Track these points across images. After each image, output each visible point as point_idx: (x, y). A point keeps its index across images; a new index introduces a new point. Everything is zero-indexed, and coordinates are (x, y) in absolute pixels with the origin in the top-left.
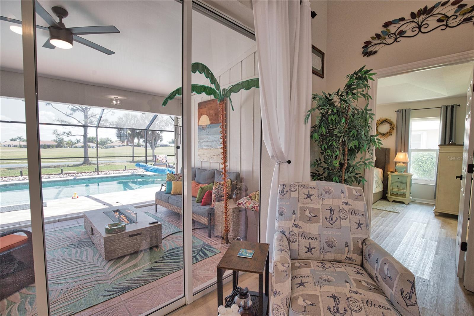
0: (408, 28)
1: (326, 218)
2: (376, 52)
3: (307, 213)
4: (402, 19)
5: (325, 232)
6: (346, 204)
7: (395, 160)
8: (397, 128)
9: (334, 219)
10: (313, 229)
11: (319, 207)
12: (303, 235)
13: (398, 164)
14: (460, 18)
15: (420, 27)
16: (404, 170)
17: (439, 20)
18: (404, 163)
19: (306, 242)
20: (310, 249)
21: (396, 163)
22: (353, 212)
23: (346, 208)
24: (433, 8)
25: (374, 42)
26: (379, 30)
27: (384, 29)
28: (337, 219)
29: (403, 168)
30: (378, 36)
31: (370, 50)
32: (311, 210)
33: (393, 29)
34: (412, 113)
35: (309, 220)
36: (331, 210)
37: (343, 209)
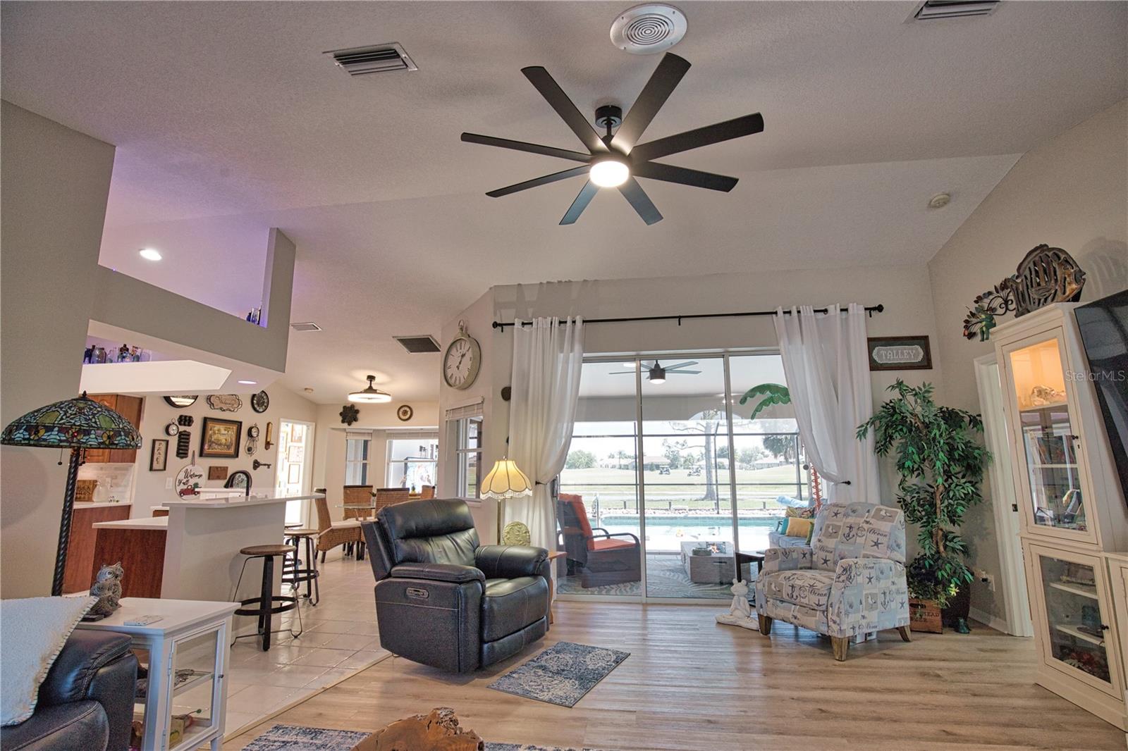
0: (997, 304)
1: (844, 535)
2: (975, 334)
3: (830, 530)
4: (990, 293)
5: (840, 547)
6: (867, 522)
9: (851, 536)
10: (831, 543)
11: (841, 524)
12: (822, 549)
15: (1006, 304)
19: (823, 554)
20: (826, 561)
22: (873, 531)
23: (866, 526)
25: (973, 321)
26: (972, 307)
27: (977, 305)
28: (854, 536)
30: (973, 314)
31: (970, 330)
32: (835, 526)
33: (984, 305)
35: (830, 536)
36: (851, 527)
37: (862, 527)
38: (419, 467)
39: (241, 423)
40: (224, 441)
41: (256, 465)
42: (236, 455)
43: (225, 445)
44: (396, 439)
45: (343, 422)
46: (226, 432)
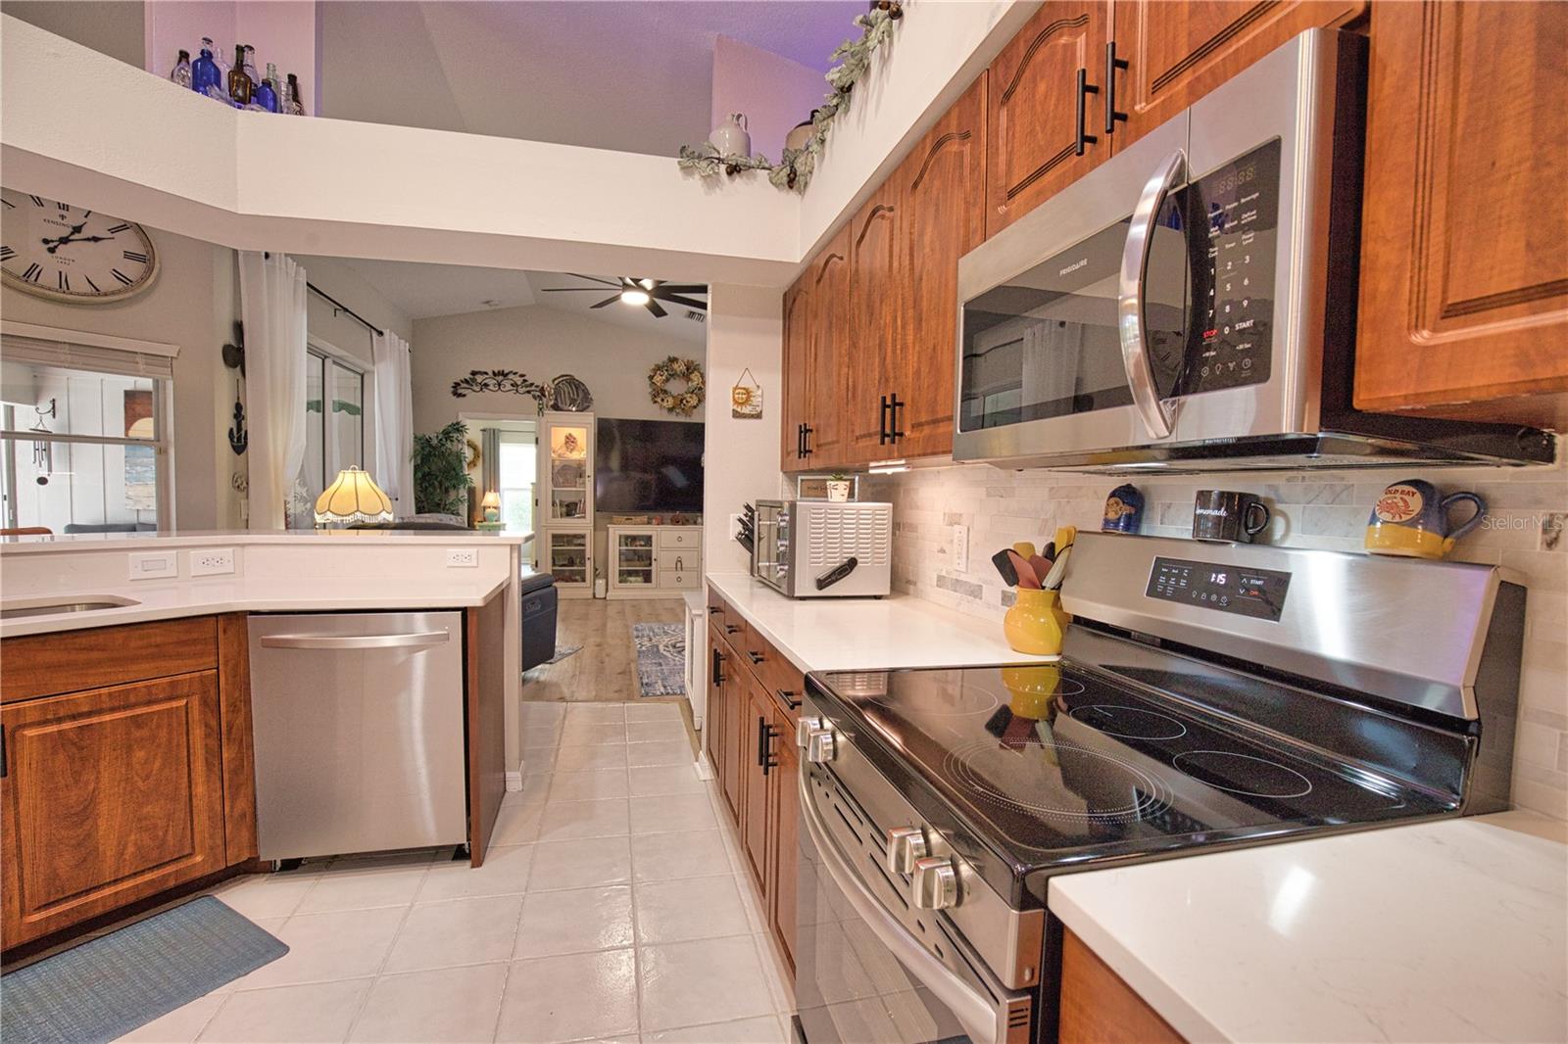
0: (491, 382)
2: (464, 395)
4: (486, 373)
7: (483, 505)
8: (483, 456)
13: (488, 510)
14: (525, 389)
15: (499, 385)
16: (495, 518)
17: (512, 385)
18: (495, 508)
21: (485, 508)
24: (507, 374)
25: (464, 385)
26: (468, 376)
27: (472, 377)
29: (494, 515)
30: (466, 381)
31: (459, 391)
33: (479, 378)
34: (503, 436)
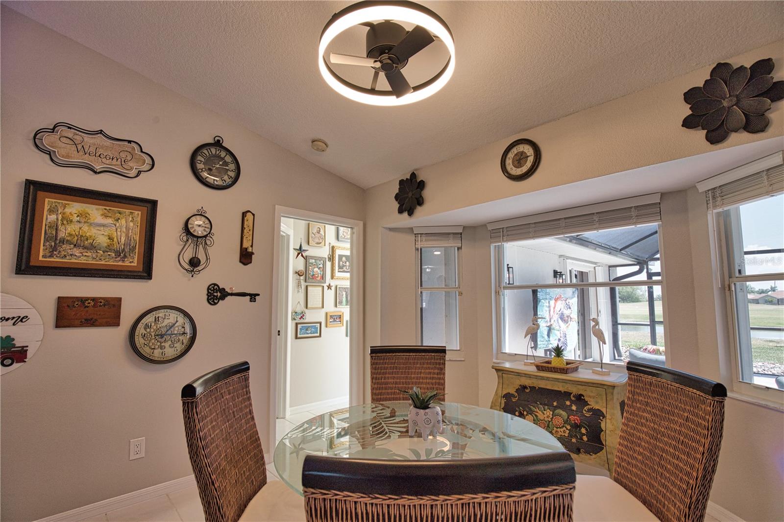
38: (556, 300)
39: (154, 203)
40: (103, 240)
41: (216, 294)
42: (146, 272)
43: (109, 248)
44: (508, 241)
45: (401, 211)
46: (109, 221)
